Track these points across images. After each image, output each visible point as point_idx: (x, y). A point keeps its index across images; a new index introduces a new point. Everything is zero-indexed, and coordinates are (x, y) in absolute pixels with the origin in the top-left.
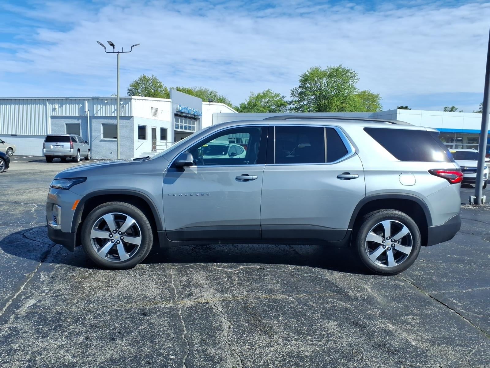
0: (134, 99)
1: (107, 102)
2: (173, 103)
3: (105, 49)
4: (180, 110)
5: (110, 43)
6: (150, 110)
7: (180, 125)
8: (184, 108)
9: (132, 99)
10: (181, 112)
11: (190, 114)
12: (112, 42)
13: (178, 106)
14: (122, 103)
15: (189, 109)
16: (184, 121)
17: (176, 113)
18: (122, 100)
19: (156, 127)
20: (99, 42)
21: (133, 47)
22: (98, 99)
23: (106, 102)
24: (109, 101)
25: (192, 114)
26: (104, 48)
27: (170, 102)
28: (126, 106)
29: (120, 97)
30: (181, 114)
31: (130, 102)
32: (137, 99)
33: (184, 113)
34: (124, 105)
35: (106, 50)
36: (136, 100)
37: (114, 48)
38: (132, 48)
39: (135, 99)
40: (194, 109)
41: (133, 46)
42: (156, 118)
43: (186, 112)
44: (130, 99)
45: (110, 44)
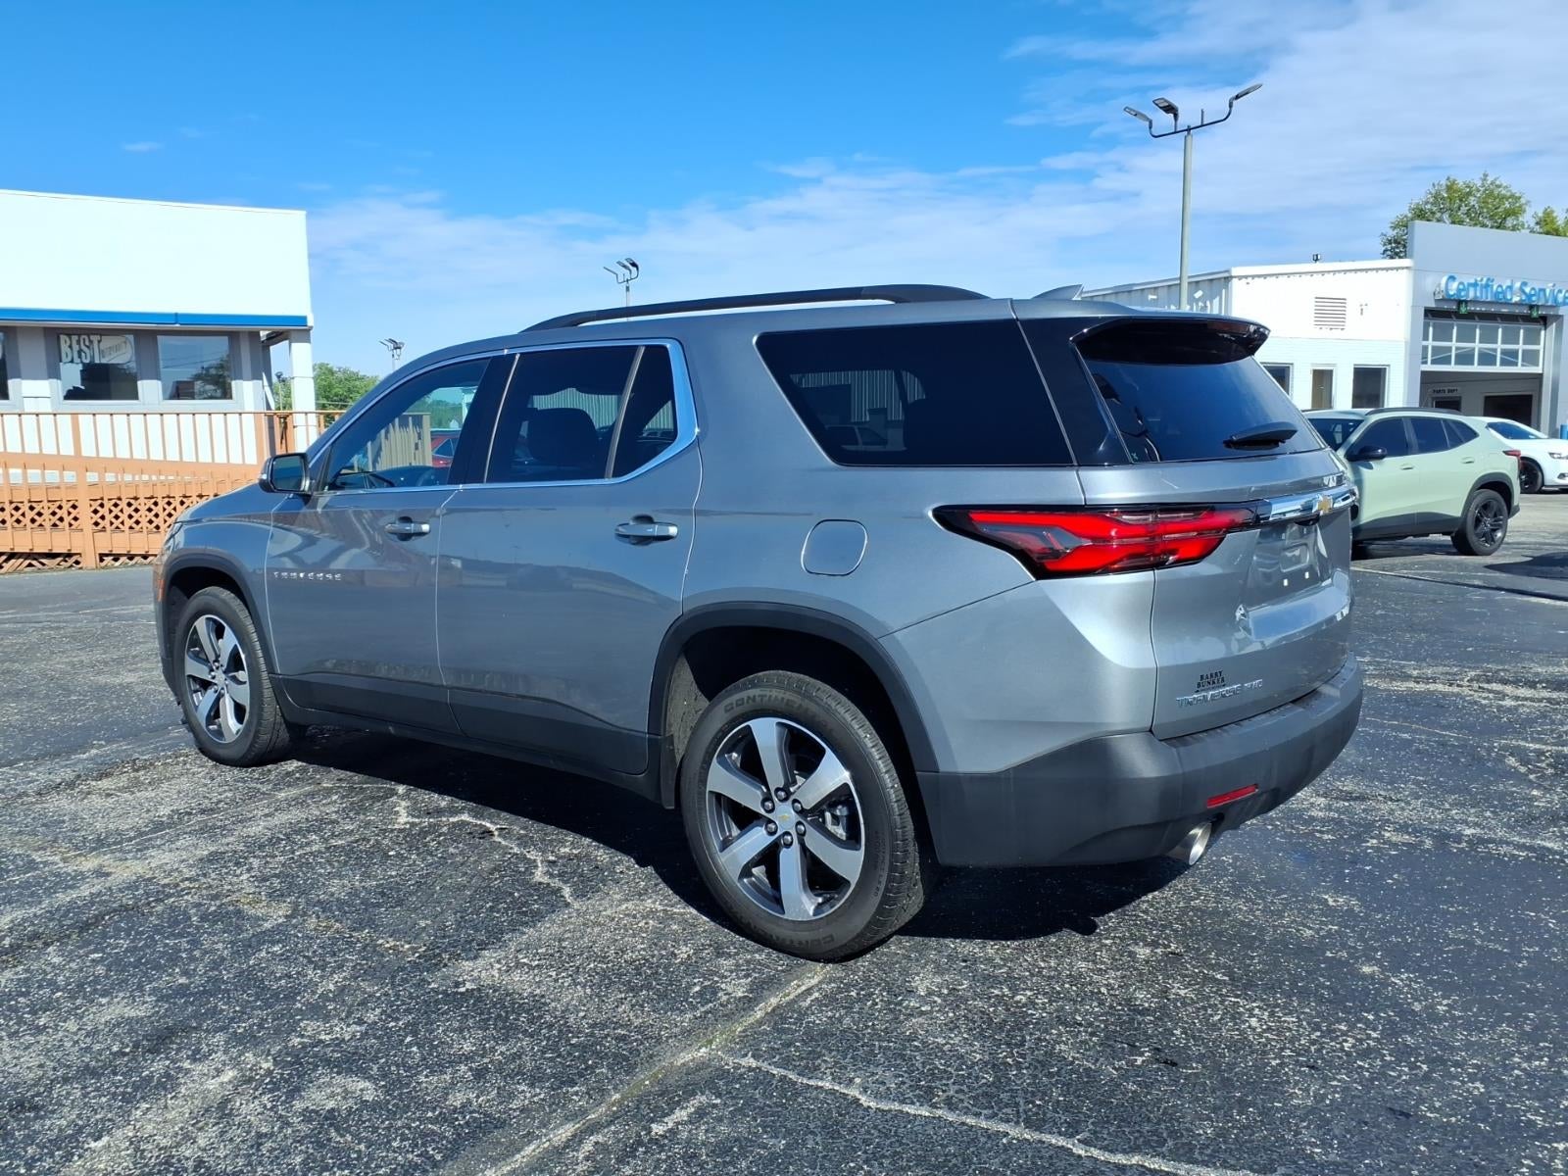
0: (1240, 278)
1: (1155, 297)
2: (1418, 272)
3: (1150, 128)
4: (1451, 293)
5: (1161, 105)
6: (1311, 305)
7: (1457, 349)
8: (1475, 285)
9: (1232, 277)
10: (1460, 302)
11: (1507, 304)
12: (1166, 101)
13: (1444, 280)
14: (1199, 294)
15: (1500, 286)
16: (1478, 331)
17: (1434, 306)
18: (1201, 285)
19: (1334, 365)
20: (1131, 110)
21: (1235, 102)
22: (1130, 292)
23: (1151, 297)
24: (1163, 293)
25: (1516, 304)
26: (1148, 123)
27: (1407, 268)
28: (1211, 303)
29: (1189, 277)
30: (1459, 308)
31: (1226, 287)
32: (1253, 277)
33: (1475, 302)
34: (1208, 304)
35: (1153, 129)
36: (1250, 279)
37: (1176, 116)
38: (1231, 106)
39: (1246, 277)
40: (1524, 284)
41: (1237, 97)
42: (1337, 333)
43: (1484, 299)
44: (1225, 278)
45: (1161, 108)
